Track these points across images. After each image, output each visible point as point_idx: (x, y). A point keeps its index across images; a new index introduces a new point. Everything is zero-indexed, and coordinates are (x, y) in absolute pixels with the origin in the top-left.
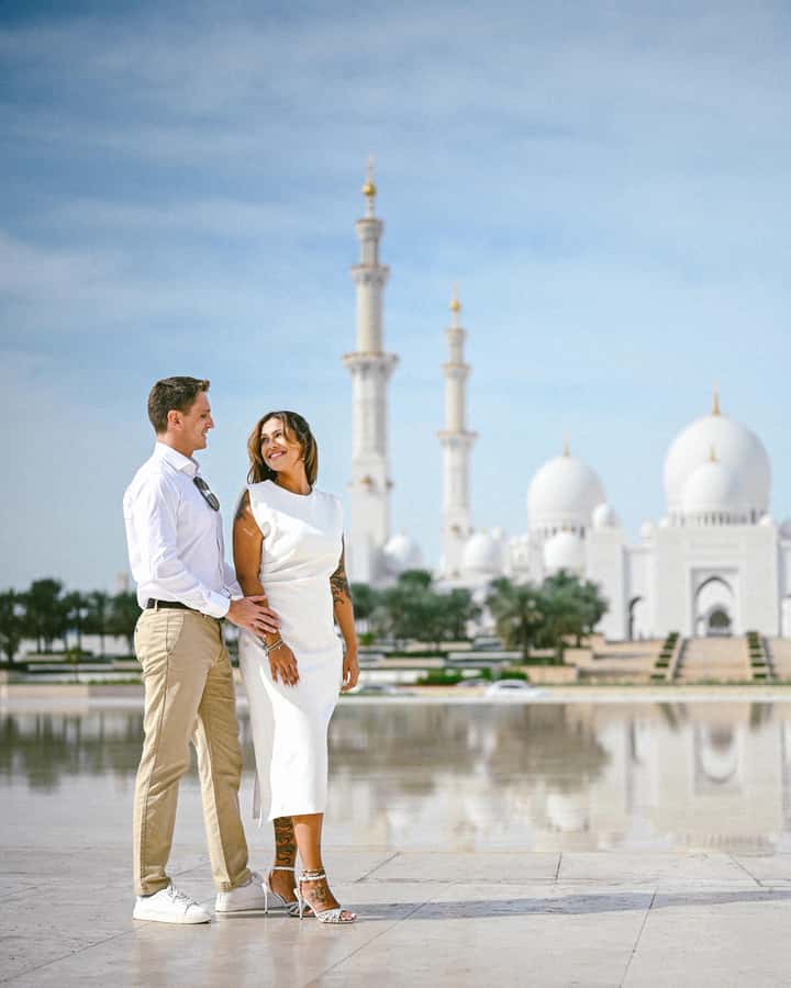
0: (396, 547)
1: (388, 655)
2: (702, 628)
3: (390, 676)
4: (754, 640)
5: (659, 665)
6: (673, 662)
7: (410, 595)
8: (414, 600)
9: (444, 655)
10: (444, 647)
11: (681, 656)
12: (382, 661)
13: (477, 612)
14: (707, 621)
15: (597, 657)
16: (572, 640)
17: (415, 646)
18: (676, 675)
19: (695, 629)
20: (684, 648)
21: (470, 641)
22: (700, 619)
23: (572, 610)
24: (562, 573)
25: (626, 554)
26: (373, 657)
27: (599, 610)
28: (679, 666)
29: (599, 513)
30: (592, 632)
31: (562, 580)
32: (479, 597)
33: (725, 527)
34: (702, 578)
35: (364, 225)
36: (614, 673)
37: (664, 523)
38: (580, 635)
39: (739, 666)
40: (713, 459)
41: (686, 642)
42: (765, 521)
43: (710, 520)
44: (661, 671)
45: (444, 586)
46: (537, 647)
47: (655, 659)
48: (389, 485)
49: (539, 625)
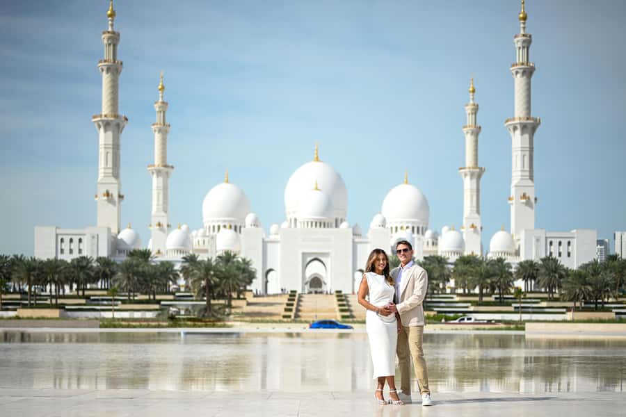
0: (126, 235)
1: (124, 302)
2: (307, 288)
3: (126, 315)
4: (340, 296)
5: (286, 310)
6: (294, 308)
7: (137, 266)
8: (140, 269)
9: (158, 302)
10: (158, 297)
11: (298, 305)
12: (121, 306)
13: (176, 276)
14: (309, 284)
15: (249, 304)
16: (234, 295)
17: (140, 297)
18: (297, 316)
19: (303, 289)
20: (299, 300)
21: (173, 294)
22: (306, 284)
23: (235, 276)
24: (227, 253)
25: (265, 243)
26: (116, 302)
27: (251, 277)
28: (298, 310)
29: (249, 219)
30: (246, 290)
31: (228, 258)
32: (177, 267)
33: (322, 229)
34: (309, 259)
35: (108, 35)
36: (259, 314)
37: (285, 225)
38: (240, 292)
39: (333, 310)
40: (317, 189)
41: (300, 296)
42: (344, 226)
43: (318, 224)
44: (288, 313)
45: (156, 260)
46: (214, 299)
47: (285, 306)
48: (121, 197)
49: (217, 285)
